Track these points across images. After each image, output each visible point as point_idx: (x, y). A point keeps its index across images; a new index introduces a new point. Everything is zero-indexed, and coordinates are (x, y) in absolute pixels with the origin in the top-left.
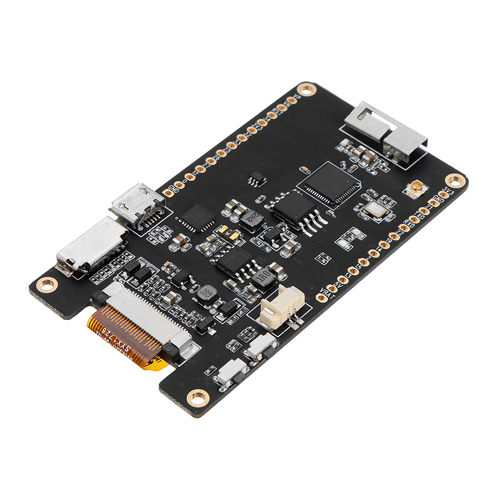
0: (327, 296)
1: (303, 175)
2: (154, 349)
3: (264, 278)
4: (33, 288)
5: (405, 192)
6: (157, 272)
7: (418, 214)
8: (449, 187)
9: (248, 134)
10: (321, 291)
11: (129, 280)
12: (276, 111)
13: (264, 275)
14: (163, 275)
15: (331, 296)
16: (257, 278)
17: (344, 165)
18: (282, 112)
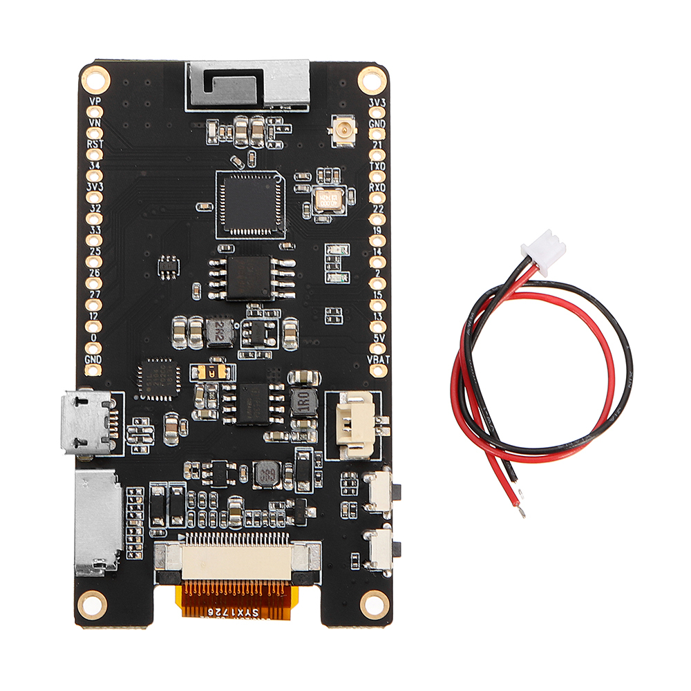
0: (382, 363)
1: (209, 216)
2: (282, 590)
3: (307, 402)
4: (81, 621)
5: (335, 144)
6: (186, 487)
7: (374, 166)
8: (373, 97)
9: (96, 208)
10: (370, 362)
11: (168, 524)
12: (93, 144)
13: (303, 399)
14: (195, 485)
15: (385, 359)
16: (300, 409)
17: (239, 162)
18: (101, 141)
